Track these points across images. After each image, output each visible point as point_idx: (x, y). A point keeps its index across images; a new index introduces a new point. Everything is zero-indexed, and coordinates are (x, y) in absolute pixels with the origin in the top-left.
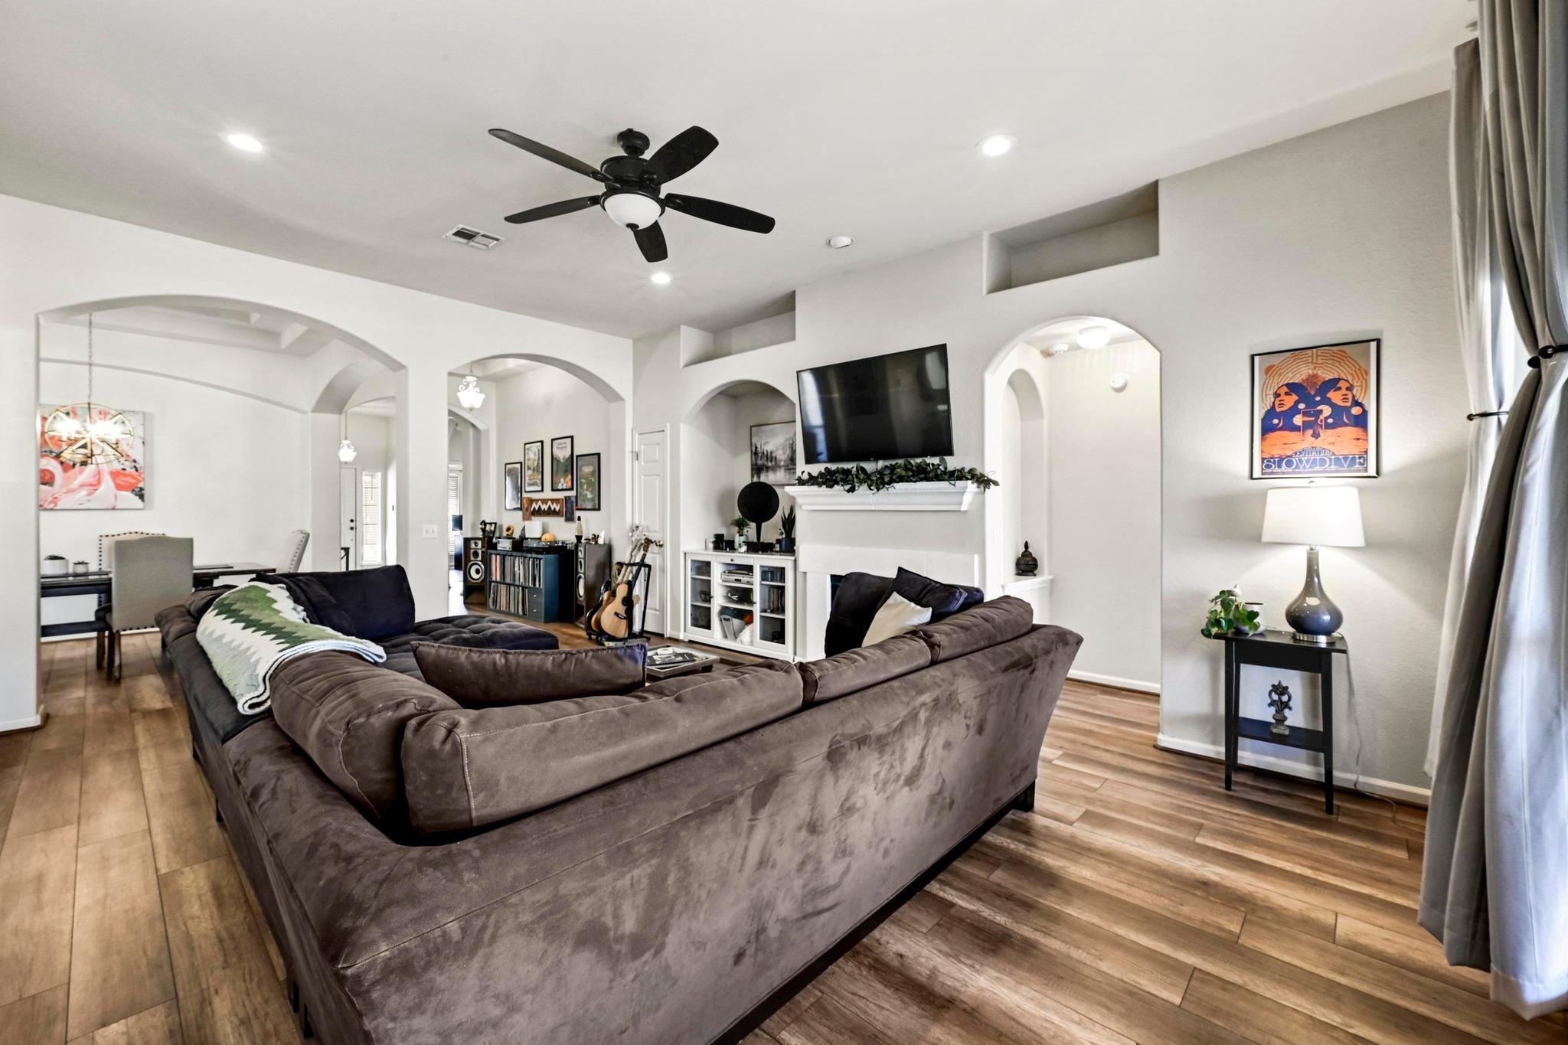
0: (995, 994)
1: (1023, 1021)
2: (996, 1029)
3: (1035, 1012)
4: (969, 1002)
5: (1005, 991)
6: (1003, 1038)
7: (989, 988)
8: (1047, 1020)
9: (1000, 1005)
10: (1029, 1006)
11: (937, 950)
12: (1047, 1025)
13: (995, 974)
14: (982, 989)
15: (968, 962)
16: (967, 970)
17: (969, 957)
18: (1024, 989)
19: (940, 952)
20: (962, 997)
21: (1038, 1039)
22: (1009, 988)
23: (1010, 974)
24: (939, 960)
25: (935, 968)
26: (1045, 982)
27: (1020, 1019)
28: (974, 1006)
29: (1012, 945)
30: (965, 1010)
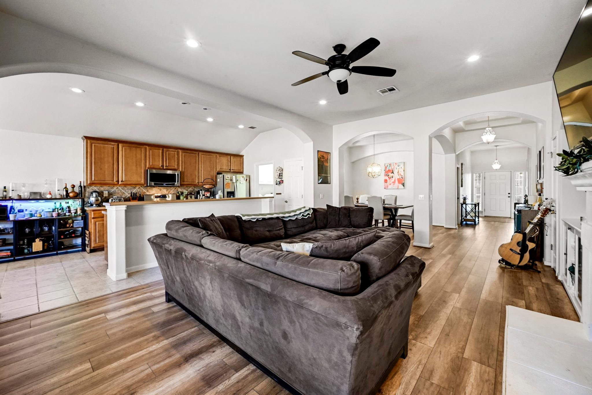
0: (183, 374)
1: (167, 379)
2: (169, 370)
3: (168, 384)
4: (183, 366)
5: (183, 377)
6: (164, 371)
7: (186, 373)
8: (162, 386)
9: (177, 374)
10: (171, 383)
11: (212, 362)
12: (160, 386)
13: (191, 377)
14: (187, 371)
15: (202, 370)
16: (198, 369)
17: (204, 370)
18: (179, 384)
19: (211, 363)
20: (187, 364)
21: (157, 381)
22: (183, 379)
23: (189, 381)
24: (207, 362)
25: (204, 360)
26: (178, 392)
27: (168, 378)
28: (181, 367)
29: (203, 386)
30: (181, 364)
